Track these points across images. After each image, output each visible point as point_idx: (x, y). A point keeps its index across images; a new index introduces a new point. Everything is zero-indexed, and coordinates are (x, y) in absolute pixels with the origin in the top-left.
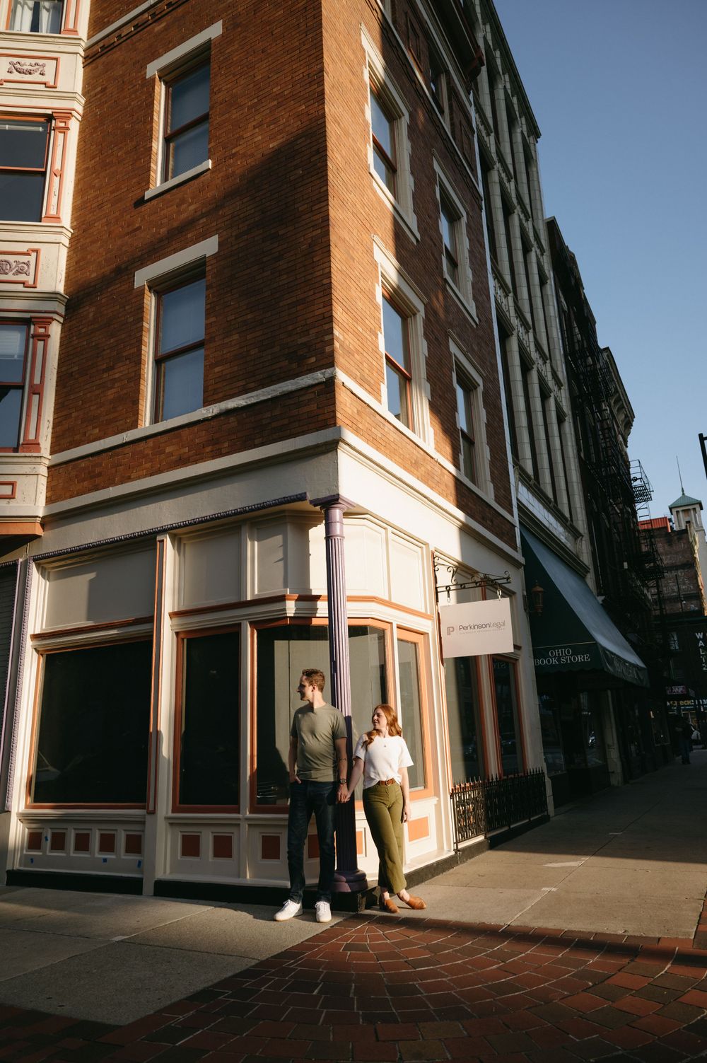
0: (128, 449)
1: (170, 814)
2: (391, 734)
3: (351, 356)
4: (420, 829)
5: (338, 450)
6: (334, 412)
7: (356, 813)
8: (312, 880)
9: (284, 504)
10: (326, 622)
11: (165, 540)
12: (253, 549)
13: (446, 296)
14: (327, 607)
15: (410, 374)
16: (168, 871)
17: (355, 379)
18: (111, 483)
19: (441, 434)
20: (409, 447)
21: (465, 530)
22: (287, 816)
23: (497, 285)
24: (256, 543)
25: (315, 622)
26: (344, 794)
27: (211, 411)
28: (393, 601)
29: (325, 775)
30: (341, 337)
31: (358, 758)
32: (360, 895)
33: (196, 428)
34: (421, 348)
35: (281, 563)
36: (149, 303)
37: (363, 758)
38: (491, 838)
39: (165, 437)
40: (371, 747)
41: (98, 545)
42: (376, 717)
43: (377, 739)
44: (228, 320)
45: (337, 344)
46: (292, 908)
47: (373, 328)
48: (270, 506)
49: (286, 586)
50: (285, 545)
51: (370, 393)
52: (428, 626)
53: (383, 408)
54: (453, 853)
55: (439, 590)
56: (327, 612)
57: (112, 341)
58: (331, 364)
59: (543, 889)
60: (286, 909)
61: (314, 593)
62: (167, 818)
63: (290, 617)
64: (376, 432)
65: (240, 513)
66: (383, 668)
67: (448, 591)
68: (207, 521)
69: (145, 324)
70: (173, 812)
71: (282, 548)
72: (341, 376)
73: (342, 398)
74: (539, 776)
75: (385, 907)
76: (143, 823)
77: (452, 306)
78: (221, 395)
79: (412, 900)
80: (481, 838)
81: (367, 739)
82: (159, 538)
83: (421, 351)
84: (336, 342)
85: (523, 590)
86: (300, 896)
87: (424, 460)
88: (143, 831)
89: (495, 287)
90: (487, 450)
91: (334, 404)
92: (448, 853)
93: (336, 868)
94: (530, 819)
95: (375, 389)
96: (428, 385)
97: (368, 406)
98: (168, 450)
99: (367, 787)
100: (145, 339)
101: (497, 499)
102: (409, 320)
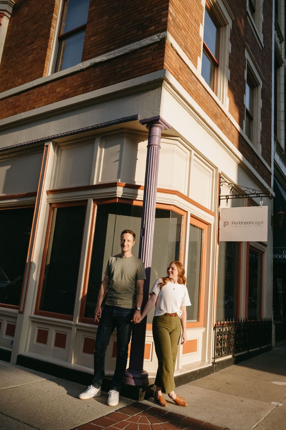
0: (35, 91)
1: (33, 315)
2: (179, 282)
3: (180, 30)
4: (191, 347)
5: (163, 87)
6: (163, 61)
7: (146, 332)
8: (109, 372)
9: (123, 122)
10: (141, 204)
11: (49, 146)
12: (101, 153)
13: (246, 23)
14: (143, 194)
15: (218, 61)
16: (27, 350)
17: (181, 46)
18: (24, 110)
19: (234, 104)
20: (212, 104)
21: (241, 166)
22: (97, 326)
23: (276, 34)
24: (103, 149)
25: (135, 203)
26: (138, 318)
27: (85, 65)
28: (190, 197)
29: (126, 303)
30: (174, 14)
31: (154, 293)
32: (141, 390)
33: (75, 76)
34: (227, 47)
35: (117, 163)
36: (58, 2)
37: (157, 295)
38: (236, 357)
39: (57, 83)
40: (164, 287)
41: (12, 148)
42: (171, 270)
43: (169, 284)
44: (103, 7)
45: (170, 18)
46: (93, 391)
47: (197, 19)
48: (114, 124)
49: (118, 177)
50: (121, 152)
51: (190, 59)
52: (211, 219)
53: (198, 72)
54: (211, 365)
55: (221, 198)
56: (143, 197)
57: (35, 26)
58: (165, 29)
59: (273, 403)
60: (88, 391)
61: (137, 184)
62: (31, 317)
63: (119, 198)
64: (191, 86)
65: (95, 128)
66: (178, 244)
67: (227, 199)
68: (74, 133)
69: (54, 15)
70: (35, 314)
71: (119, 153)
72: (171, 39)
73: (169, 53)
74: (268, 323)
75: (157, 401)
76: (16, 318)
77: (249, 29)
78: (92, 55)
79: (178, 399)
80: (230, 356)
81: (162, 282)
82: (46, 144)
83: (227, 48)
84: (169, 15)
85: (272, 213)
86: (100, 384)
87: (221, 115)
88: (16, 323)
89: (275, 35)
90: (260, 124)
91: (163, 56)
92: (208, 364)
93: (128, 367)
94: (261, 347)
95: (194, 58)
96: (229, 71)
97: (188, 67)
98: (58, 90)
99: (156, 315)
100: (53, 24)
101: (263, 154)
102: (221, 29)
